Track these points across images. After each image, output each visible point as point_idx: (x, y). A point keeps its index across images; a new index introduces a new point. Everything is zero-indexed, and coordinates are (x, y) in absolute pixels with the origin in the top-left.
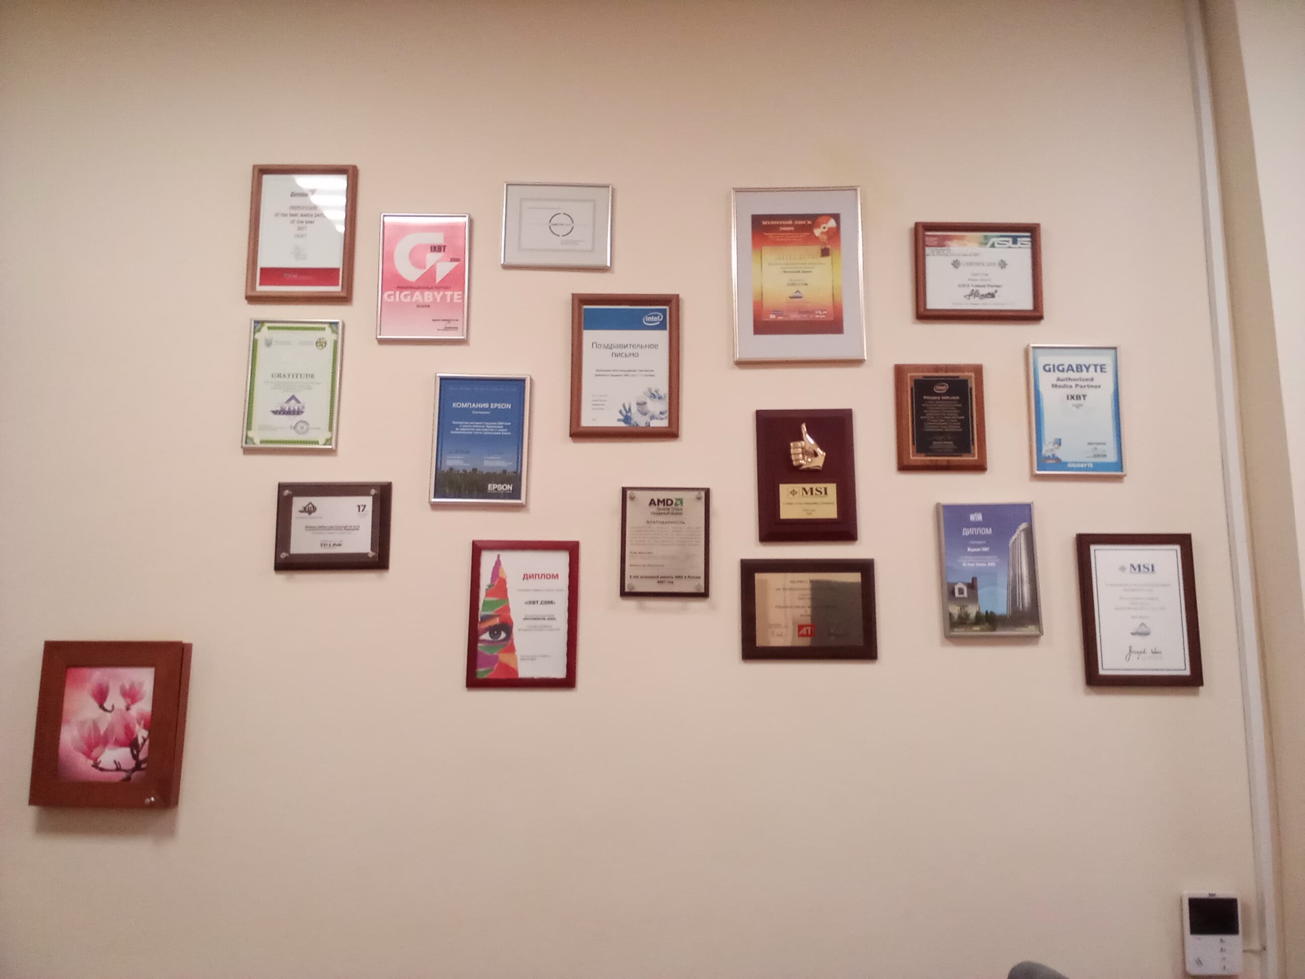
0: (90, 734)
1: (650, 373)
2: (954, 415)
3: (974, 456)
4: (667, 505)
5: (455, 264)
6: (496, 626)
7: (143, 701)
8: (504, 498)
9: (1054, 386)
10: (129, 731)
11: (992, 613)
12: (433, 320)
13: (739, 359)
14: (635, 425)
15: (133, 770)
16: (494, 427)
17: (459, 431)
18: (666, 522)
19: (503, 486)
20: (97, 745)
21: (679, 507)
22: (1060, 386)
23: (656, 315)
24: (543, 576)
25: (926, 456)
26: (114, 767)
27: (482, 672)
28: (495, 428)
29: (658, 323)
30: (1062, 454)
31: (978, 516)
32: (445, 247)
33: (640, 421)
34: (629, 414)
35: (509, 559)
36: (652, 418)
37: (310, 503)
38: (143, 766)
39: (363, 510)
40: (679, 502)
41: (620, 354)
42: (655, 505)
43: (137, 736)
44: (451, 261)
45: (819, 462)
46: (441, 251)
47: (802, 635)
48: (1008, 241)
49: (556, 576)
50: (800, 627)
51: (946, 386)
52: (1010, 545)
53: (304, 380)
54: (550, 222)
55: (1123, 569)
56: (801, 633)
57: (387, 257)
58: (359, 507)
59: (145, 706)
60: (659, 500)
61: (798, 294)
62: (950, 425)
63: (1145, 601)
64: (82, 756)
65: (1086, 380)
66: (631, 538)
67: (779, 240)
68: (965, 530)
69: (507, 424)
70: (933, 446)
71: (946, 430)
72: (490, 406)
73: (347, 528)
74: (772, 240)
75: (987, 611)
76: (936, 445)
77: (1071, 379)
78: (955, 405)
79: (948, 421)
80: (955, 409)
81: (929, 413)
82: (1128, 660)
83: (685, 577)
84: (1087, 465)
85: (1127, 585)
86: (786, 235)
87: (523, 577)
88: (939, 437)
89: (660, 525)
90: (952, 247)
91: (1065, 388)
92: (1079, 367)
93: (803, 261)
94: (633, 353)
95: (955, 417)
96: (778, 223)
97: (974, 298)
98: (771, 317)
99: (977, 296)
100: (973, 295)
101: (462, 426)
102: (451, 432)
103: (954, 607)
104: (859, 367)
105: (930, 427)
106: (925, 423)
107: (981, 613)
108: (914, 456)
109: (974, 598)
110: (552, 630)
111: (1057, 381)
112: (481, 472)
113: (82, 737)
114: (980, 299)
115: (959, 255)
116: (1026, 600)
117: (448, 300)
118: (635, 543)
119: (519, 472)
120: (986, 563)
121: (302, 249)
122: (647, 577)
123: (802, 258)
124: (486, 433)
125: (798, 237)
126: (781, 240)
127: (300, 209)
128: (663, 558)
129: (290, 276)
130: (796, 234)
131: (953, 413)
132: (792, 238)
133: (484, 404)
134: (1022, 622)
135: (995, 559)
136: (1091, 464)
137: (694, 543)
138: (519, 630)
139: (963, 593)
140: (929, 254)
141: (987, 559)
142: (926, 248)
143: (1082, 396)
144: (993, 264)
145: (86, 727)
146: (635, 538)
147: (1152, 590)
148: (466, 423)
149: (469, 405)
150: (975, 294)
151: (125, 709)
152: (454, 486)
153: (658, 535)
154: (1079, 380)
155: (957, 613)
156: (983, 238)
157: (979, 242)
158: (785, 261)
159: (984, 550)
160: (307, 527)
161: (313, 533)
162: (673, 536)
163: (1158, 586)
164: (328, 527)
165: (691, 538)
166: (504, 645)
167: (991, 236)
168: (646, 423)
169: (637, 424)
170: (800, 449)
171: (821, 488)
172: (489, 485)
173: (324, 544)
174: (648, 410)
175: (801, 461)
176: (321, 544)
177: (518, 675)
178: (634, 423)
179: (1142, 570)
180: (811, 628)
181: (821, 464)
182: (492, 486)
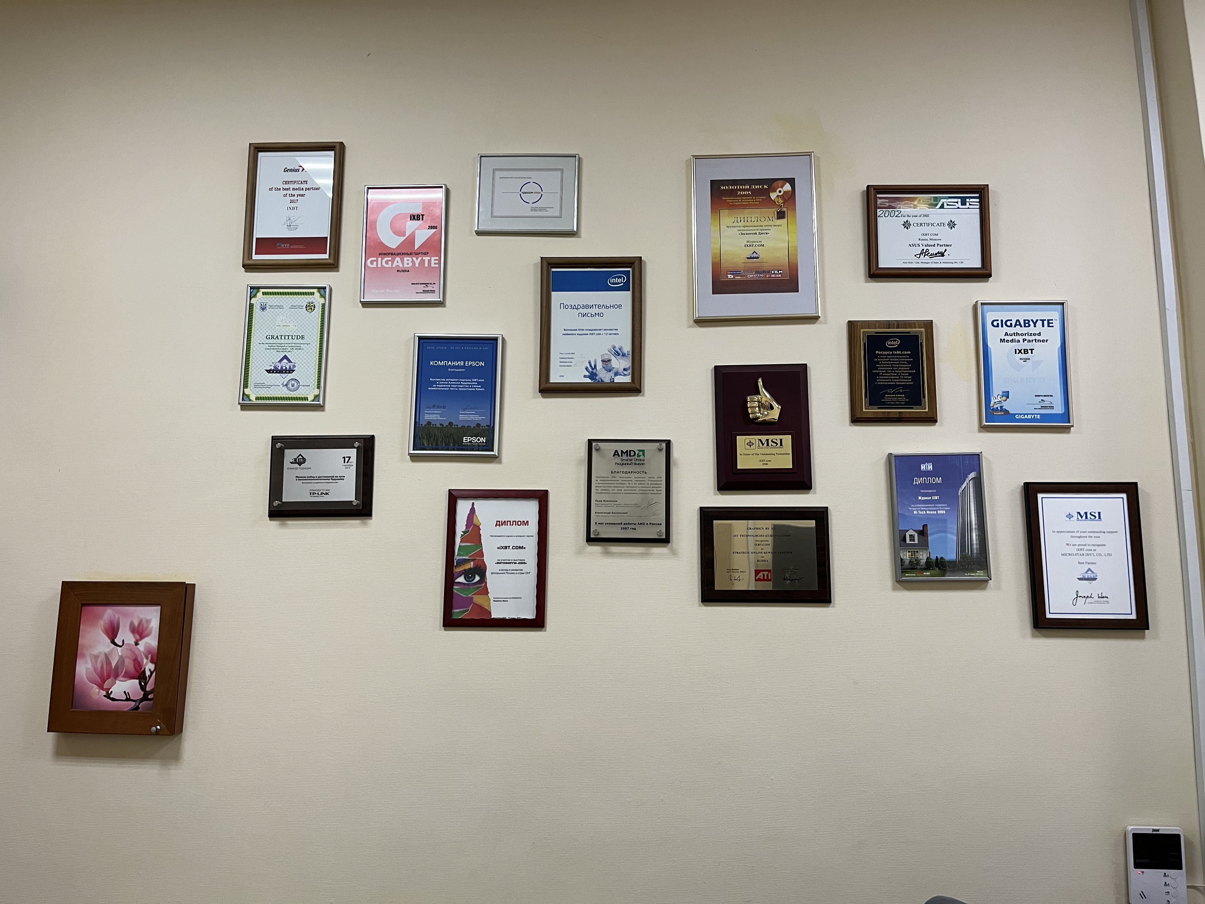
0: (102, 667)
1: (614, 332)
2: (905, 369)
3: (925, 409)
4: (630, 456)
5: (434, 231)
6: (470, 569)
7: (150, 637)
8: (478, 450)
9: (1002, 341)
10: (138, 664)
11: (942, 558)
12: (412, 284)
13: (698, 317)
14: (600, 380)
15: (142, 700)
16: (468, 383)
17: (436, 387)
18: (629, 472)
19: (477, 439)
20: (108, 677)
21: (642, 458)
22: (1007, 341)
23: (620, 277)
24: (514, 523)
25: (879, 408)
26: (125, 698)
27: (457, 613)
28: (469, 385)
29: (622, 284)
30: (1011, 406)
31: (929, 466)
32: (423, 215)
33: (605, 377)
34: (594, 371)
35: (481, 505)
36: (616, 374)
37: (300, 455)
38: (149, 697)
39: (347, 462)
40: (641, 453)
41: (586, 314)
42: (619, 456)
43: (145, 669)
44: (429, 229)
45: (775, 414)
46: (419, 220)
47: (759, 580)
48: (957, 202)
49: (526, 523)
50: (757, 572)
51: (898, 342)
52: (960, 494)
53: (295, 341)
54: (520, 191)
55: (1070, 516)
56: (757, 578)
57: (370, 226)
58: (344, 458)
59: (152, 641)
60: (622, 451)
61: (754, 255)
62: (902, 379)
63: (1093, 548)
64: (95, 686)
65: (1034, 334)
66: (596, 487)
67: (737, 203)
68: (916, 479)
69: (481, 380)
70: (885, 399)
71: (898, 383)
72: (464, 363)
73: (333, 478)
74: (730, 204)
75: (937, 557)
76: (888, 398)
77: (1019, 334)
78: (906, 360)
79: (899, 374)
80: (906, 363)
81: (881, 367)
82: (1074, 604)
83: (646, 524)
84: (1034, 417)
85: (1074, 532)
86: (743, 199)
87: (496, 523)
88: (891, 390)
89: (624, 475)
90: (903, 208)
91: (1013, 342)
92: (1027, 322)
93: (760, 223)
94: (598, 313)
95: (906, 371)
96: (736, 187)
97: (924, 257)
98: (729, 277)
99: (927, 255)
100: (924, 254)
101: (439, 383)
102: (429, 389)
103: (905, 553)
104: (814, 323)
105: (882, 380)
106: (878, 377)
107: (931, 559)
108: (866, 409)
109: (924, 544)
110: (523, 573)
111: (1005, 335)
112: (457, 425)
113: (95, 669)
114: (930, 258)
115: (910, 216)
116: (975, 547)
117: (426, 265)
118: (599, 491)
119: (492, 425)
120: (937, 510)
121: (294, 220)
122: (612, 524)
123: (759, 220)
124: (461, 389)
125: (755, 200)
126: (738, 203)
127: (292, 183)
128: (627, 505)
129: (283, 245)
130: (753, 198)
131: (904, 367)
132: (749, 202)
133: (459, 362)
134: (971, 567)
135: (945, 507)
136: (1038, 415)
137: (655, 492)
138: (492, 573)
139: (914, 539)
140: (880, 216)
141: (937, 507)
142: (878, 210)
143: (1030, 349)
144: (942, 224)
145: (99, 660)
146: (599, 487)
147: (1099, 537)
148: (443, 380)
149: (446, 363)
150: (925, 253)
151: (133, 644)
152: (432, 439)
153: (622, 484)
154: (1027, 335)
155: (908, 559)
156: (932, 200)
157: (929, 203)
158: (742, 224)
159: (934, 498)
160: (297, 477)
161: (303, 483)
162: (635, 486)
163: (1104, 533)
164: (316, 477)
165: (653, 487)
166: (478, 588)
167: (940, 198)
168: (610, 379)
169: (602, 380)
170: (756, 403)
171: (777, 440)
172: (464, 438)
173: (313, 493)
174: (613, 366)
175: (757, 414)
176: (311, 493)
177: (491, 616)
178: (599, 379)
179: (1089, 518)
180: (767, 573)
181: (777, 417)
182: (467, 439)
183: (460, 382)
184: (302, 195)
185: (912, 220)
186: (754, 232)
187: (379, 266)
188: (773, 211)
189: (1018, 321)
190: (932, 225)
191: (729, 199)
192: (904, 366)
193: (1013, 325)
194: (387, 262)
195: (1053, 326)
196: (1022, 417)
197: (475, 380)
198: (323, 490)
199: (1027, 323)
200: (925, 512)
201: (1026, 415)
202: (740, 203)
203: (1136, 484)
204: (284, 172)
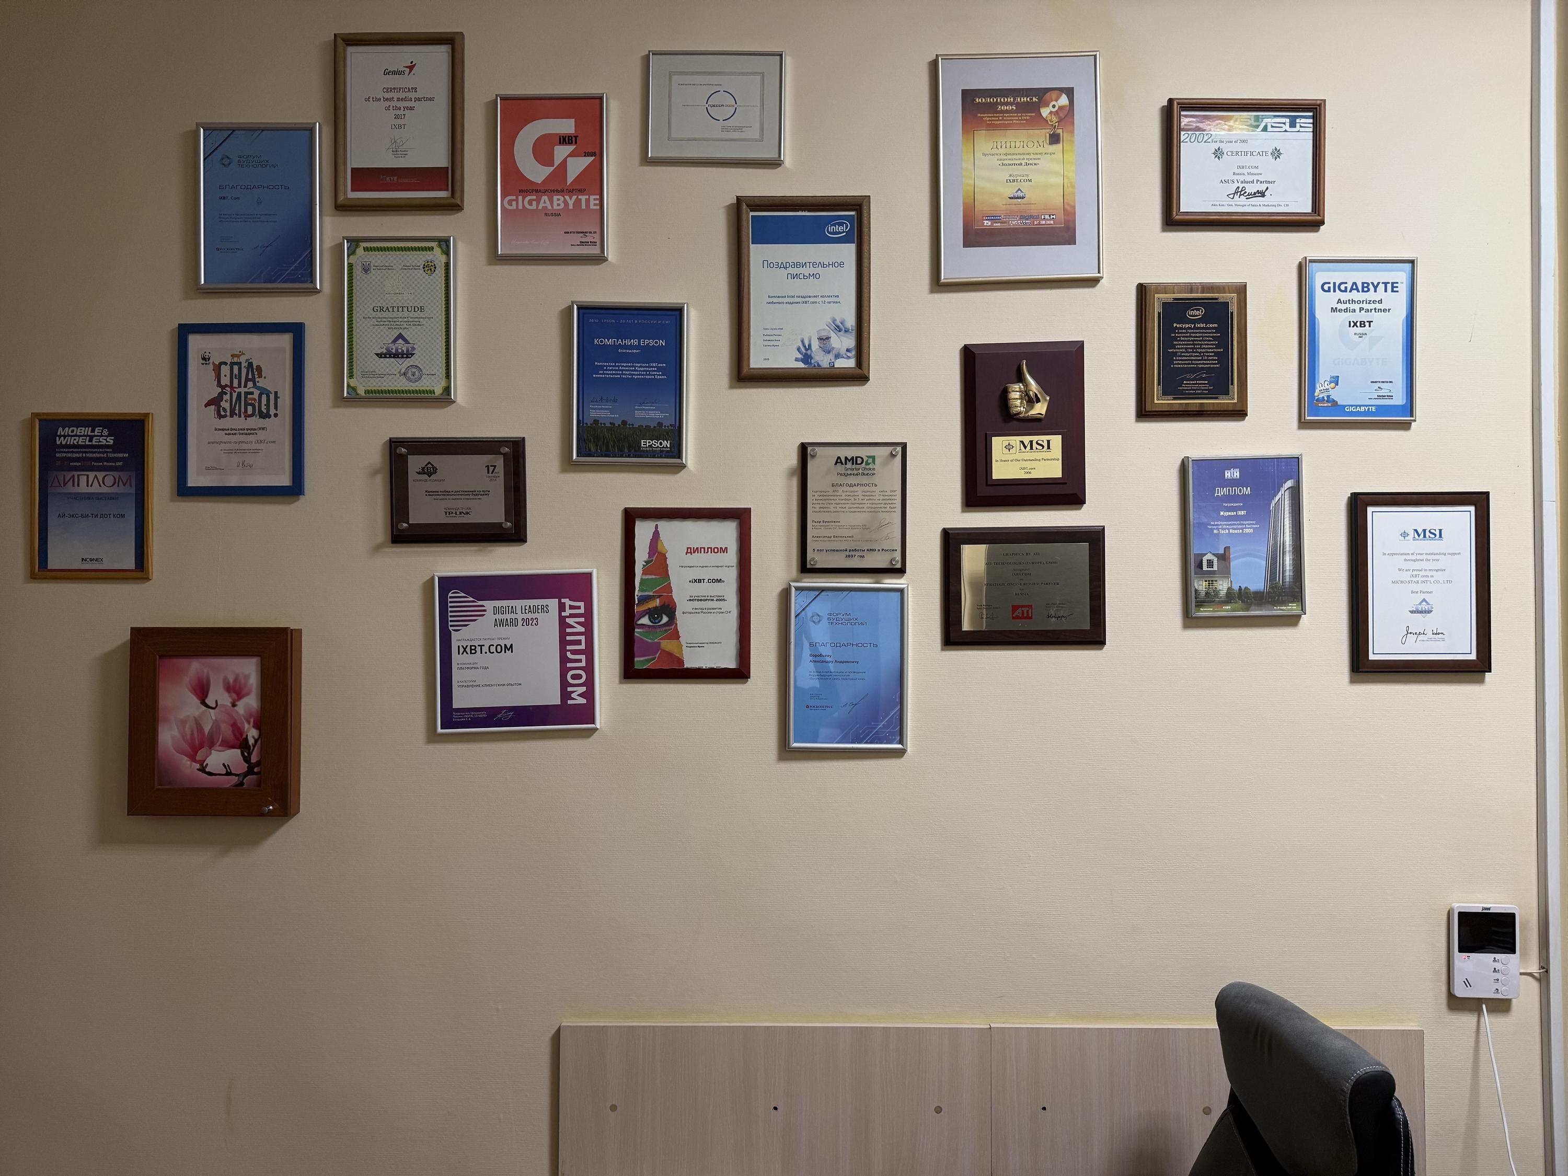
0: (192, 734)
1: (834, 300)
2: (1210, 347)
3: (1233, 399)
4: (857, 464)
5: (592, 160)
6: (656, 608)
7: (249, 697)
8: (661, 457)
9: (1334, 310)
10: (237, 730)
11: (1246, 588)
12: (566, 232)
13: (944, 279)
14: (816, 365)
15: (246, 774)
16: (645, 369)
17: (603, 373)
18: (855, 485)
19: (659, 443)
20: (201, 747)
21: (871, 466)
22: (1340, 311)
23: (841, 224)
24: (710, 549)
25: (1175, 399)
26: (224, 772)
27: (640, 662)
28: (646, 371)
29: (845, 234)
30: (1340, 395)
31: (1235, 473)
32: (576, 137)
33: (823, 360)
34: (809, 352)
35: (667, 528)
36: (838, 356)
37: (429, 463)
38: (256, 770)
39: (492, 473)
40: (870, 461)
41: (797, 274)
42: (842, 464)
43: (247, 736)
44: (585, 156)
45: (1040, 409)
46: (572, 143)
47: (1017, 618)
48: (1284, 123)
49: (724, 550)
50: (1015, 608)
51: (1202, 312)
52: (1271, 508)
53: (412, 314)
54: (707, 103)
55: (1405, 535)
56: (1013, 617)
57: (505, 152)
58: (488, 467)
59: (251, 702)
60: (846, 458)
61: (1020, 194)
62: (1205, 360)
63: (1429, 573)
64: (186, 758)
65: (1373, 302)
66: (813, 504)
67: (996, 122)
68: (1218, 490)
69: (661, 365)
70: (1183, 387)
71: (1200, 366)
72: (639, 342)
73: (474, 493)
74: (988, 122)
75: (1240, 586)
76: (1187, 385)
77: (1355, 301)
78: (1211, 335)
79: (1202, 354)
80: (1211, 339)
81: (1180, 345)
82: (1403, 643)
83: (877, 550)
84: (1369, 408)
85: (1408, 554)
86: (1005, 116)
87: (686, 551)
88: (1190, 375)
89: (848, 489)
90: (1215, 131)
91: (1347, 312)
92: (1365, 285)
93: (1026, 150)
94: (813, 274)
95: (1211, 350)
96: (995, 100)
97: (1239, 197)
98: (985, 224)
99: (1243, 194)
100: (1239, 193)
101: (607, 368)
102: (594, 376)
103: (1201, 583)
104: (1094, 286)
105: (1180, 362)
106: (1174, 358)
107: (1233, 590)
108: (1158, 399)
109: (1225, 572)
110: (722, 613)
111: (1337, 303)
112: (633, 425)
113: (184, 736)
114: (1247, 199)
115: (1222, 142)
116: (1287, 574)
117: (584, 207)
118: (817, 509)
119: (677, 425)
120: (1242, 529)
121: (401, 144)
122: (834, 550)
123: (1025, 146)
124: (636, 377)
125: (1020, 118)
126: (998, 122)
127: (396, 91)
128: (852, 527)
129: (388, 179)
130: (1019, 115)
131: (1209, 345)
132: (1012, 120)
133: (632, 340)
134: (1282, 599)
135: (1253, 524)
136: (1373, 407)
137: (888, 509)
138: (683, 613)
139: (1212, 565)
140: (1185, 141)
141: (1243, 524)
142: (1181, 132)
143: (1367, 322)
144: (1264, 153)
145: (187, 726)
146: (817, 504)
147: (1438, 560)
148: (611, 364)
149: (614, 341)
150: (1241, 192)
151: (230, 705)
152: (601, 443)
153: (845, 500)
154: (1365, 302)
155: (1204, 590)
156: (1253, 120)
157: (1249, 124)
158: (1003, 151)
159: (1240, 513)
160: (426, 491)
161: (434, 499)
162: (863, 502)
163: (1445, 555)
164: (452, 492)
165: (885, 504)
166: (666, 631)
167: (1264, 117)
168: (830, 363)
169: (818, 364)
170: (1018, 393)
171: (1043, 441)
172: (642, 441)
173: (449, 512)
174: (833, 346)
175: (1019, 408)
176: (446, 512)
177: (684, 665)
178: (815, 363)
179: (1427, 536)
180: (1027, 609)
181: (1043, 412)
182: (646, 442)
183: (635, 367)
184: (411, 108)
185: (1225, 148)
186: (1019, 162)
187: (520, 207)
188: (1045, 133)
189: (1355, 283)
190: (1252, 154)
191: (987, 117)
192: (1209, 343)
193: (1348, 291)
194: (530, 203)
195: (1397, 291)
196: (1354, 409)
197: (654, 365)
198: (462, 508)
199: (1365, 287)
200: (1227, 531)
201: (1358, 407)
202: (1001, 122)
203: (1487, 494)
204: (384, 74)
